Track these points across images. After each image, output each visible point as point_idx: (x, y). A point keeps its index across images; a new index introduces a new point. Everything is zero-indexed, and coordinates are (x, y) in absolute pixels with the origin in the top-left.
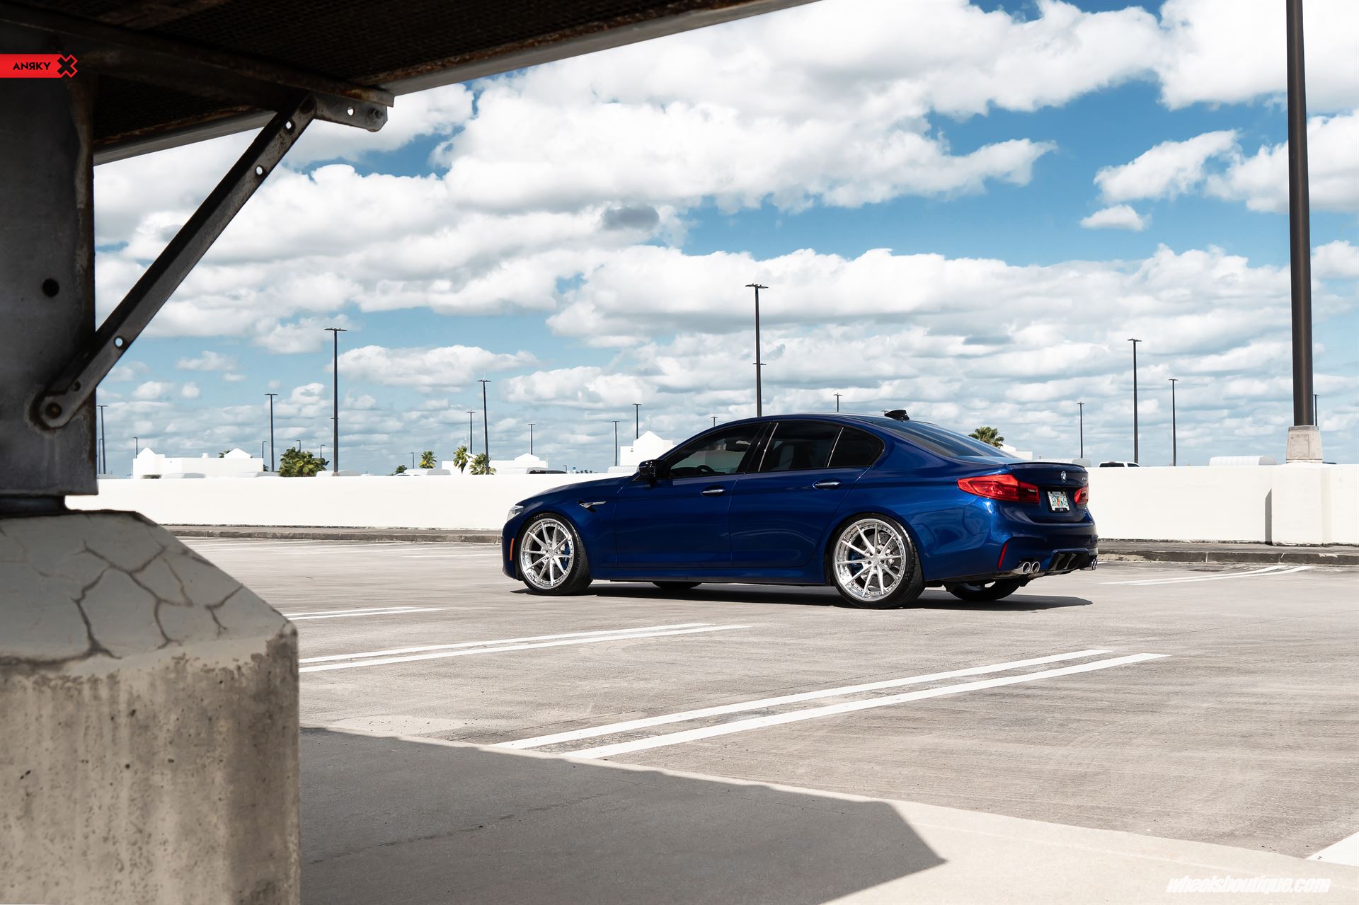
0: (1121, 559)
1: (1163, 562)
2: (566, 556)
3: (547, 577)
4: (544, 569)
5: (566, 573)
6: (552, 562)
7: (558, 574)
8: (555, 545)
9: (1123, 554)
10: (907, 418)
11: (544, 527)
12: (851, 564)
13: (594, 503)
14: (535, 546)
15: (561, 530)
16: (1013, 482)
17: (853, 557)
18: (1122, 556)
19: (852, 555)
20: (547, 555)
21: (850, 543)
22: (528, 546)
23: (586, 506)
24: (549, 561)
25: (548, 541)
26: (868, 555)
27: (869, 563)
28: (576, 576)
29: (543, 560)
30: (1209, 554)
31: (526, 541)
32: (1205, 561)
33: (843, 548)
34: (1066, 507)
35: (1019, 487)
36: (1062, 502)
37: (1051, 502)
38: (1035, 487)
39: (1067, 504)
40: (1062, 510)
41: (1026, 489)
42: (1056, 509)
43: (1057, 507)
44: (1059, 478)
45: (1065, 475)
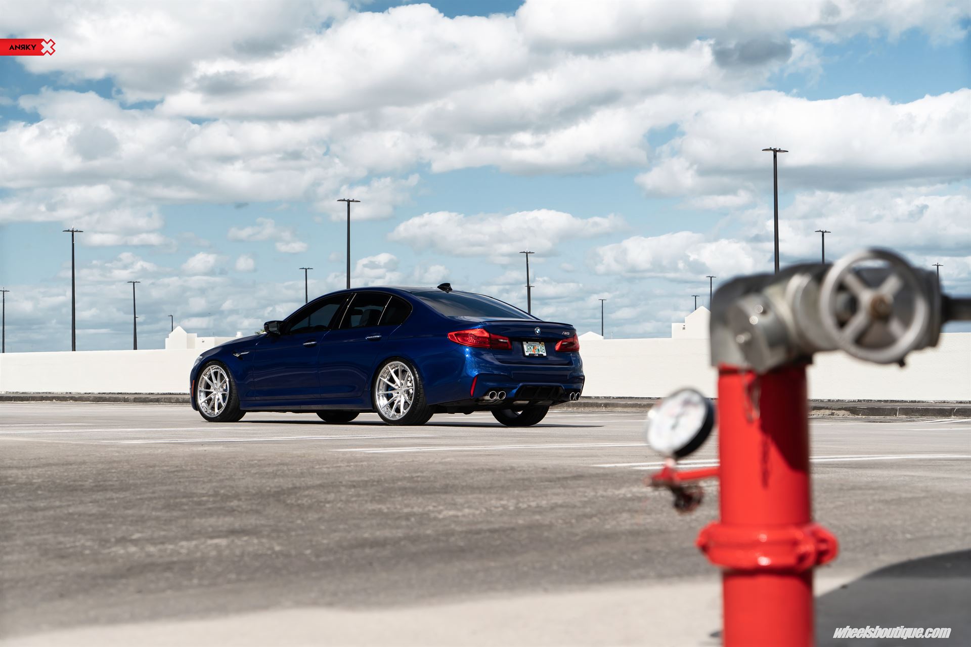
0: (832, 414)
1: (864, 417)
2: (225, 392)
3: (213, 408)
4: (212, 403)
5: (224, 405)
6: (217, 397)
7: (220, 406)
8: (219, 384)
9: (835, 410)
10: (451, 289)
11: (212, 372)
12: (387, 394)
13: (242, 354)
14: (208, 386)
15: (223, 374)
16: (486, 335)
17: (389, 389)
18: (834, 411)
19: (388, 388)
20: (214, 392)
21: (386, 379)
22: (203, 386)
23: (237, 355)
24: (215, 397)
25: (215, 381)
26: (396, 387)
27: (398, 393)
28: (230, 407)
29: (212, 396)
30: (899, 409)
31: (201, 383)
32: (896, 416)
33: (382, 383)
34: (543, 353)
35: (490, 338)
36: (538, 350)
37: (526, 349)
38: (506, 338)
39: (545, 351)
40: (537, 355)
41: (497, 340)
42: (530, 354)
43: (531, 353)
44: (534, 332)
45: (539, 330)
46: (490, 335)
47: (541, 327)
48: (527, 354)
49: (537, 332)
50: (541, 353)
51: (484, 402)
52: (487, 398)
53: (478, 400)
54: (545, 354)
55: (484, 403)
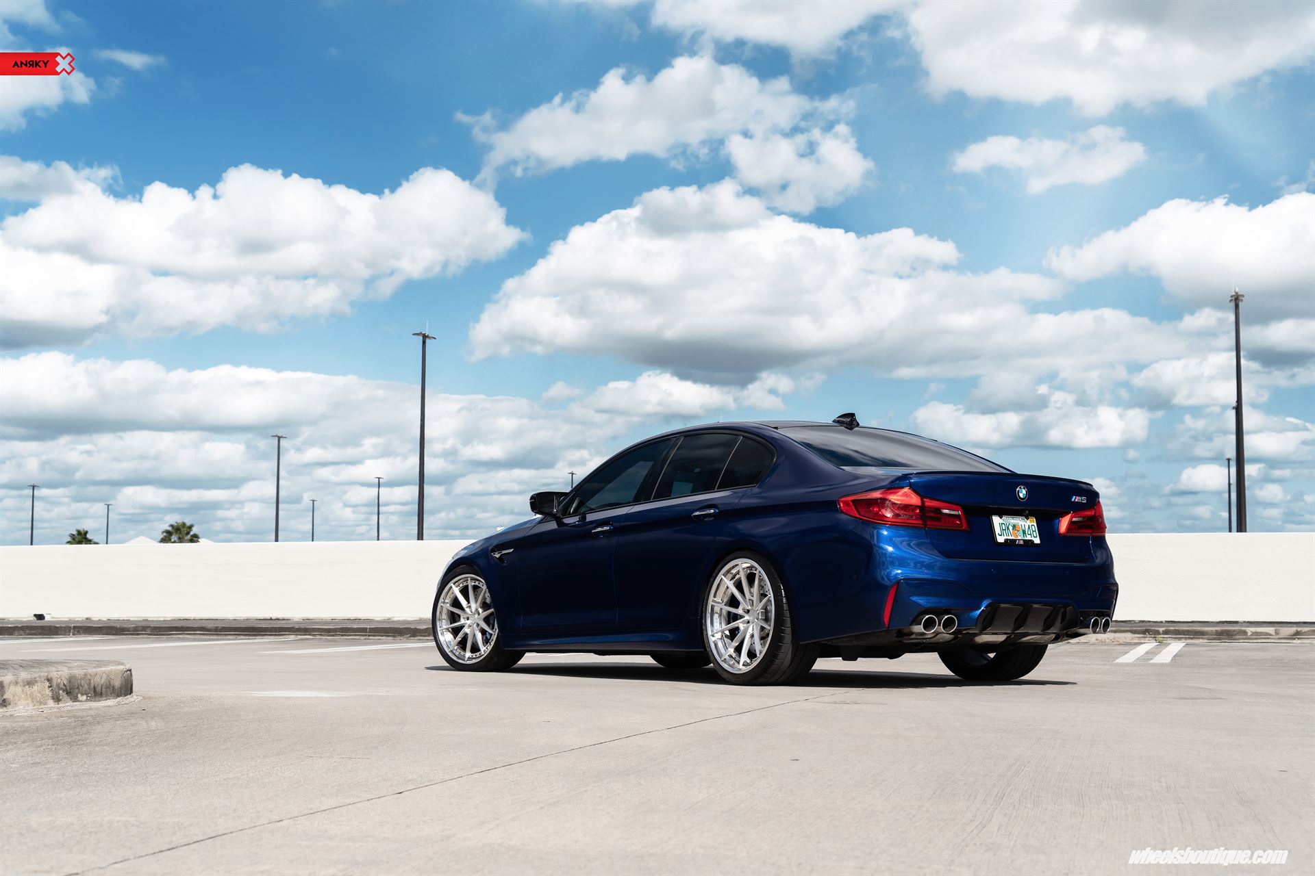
13: (504, 552)
16: (917, 501)
23: (497, 555)
29: (466, 630)
34: (1033, 539)
35: (922, 507)
36: (1024, 532)
37: (997, 530)
38: (954, 507)
39: (1036, 533)
40: (1022, 542)
41: (938, 510)
42: (1006, 540)
43: (1010, 537)
44: (1014, 495)
45: (1024, 492)
46: (923, 502)
47: (1027, 486)
48: (1001, 539)
49: (1021, 495)
50: (1029, 538)
51: (913, 636)
52: (919, 628)
53: (900, 633)
54: (1037, 541)
55: (913, 639)
